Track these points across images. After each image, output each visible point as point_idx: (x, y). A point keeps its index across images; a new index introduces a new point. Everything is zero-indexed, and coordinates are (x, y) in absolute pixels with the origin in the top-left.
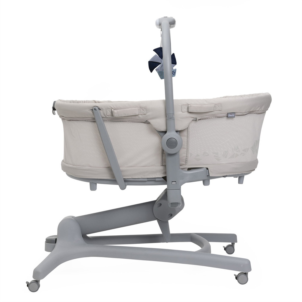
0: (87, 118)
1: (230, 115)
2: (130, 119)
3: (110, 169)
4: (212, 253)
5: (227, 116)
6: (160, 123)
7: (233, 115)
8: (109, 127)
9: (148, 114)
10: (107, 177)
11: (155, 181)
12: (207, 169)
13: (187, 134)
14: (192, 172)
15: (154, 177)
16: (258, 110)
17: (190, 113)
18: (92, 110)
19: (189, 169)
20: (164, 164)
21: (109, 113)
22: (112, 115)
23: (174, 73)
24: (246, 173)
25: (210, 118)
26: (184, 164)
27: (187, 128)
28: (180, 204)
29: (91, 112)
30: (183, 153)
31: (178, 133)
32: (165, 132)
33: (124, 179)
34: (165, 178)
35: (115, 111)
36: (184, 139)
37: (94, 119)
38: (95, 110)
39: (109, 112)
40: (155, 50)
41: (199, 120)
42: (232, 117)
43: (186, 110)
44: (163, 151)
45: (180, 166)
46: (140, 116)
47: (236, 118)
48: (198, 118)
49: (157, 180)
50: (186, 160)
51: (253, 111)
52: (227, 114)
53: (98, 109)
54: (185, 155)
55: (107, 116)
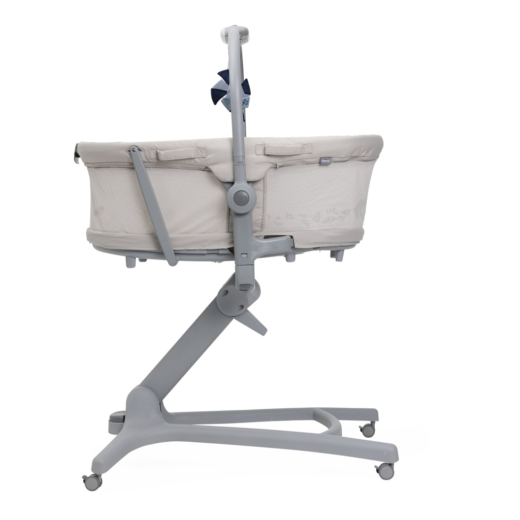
0: (123, 164)
1: (324, 162)
2: (183, 165)
3: (155, 237)
5: (320, 163)
6: (224, 170)
7: (329, 161)
8: (156, 177)
9: (208, 157)
10: (151, 247)
11: (218, 254)
12: (292, 237)
13: (264, 187)
14: (271, 241)
15: (216, 248)
16: (363, 154)
17: (268, 155)
18: (129, 151)
19: (266, 237)
20: (231, 229)
21: (153, 156)
22: (158, 159)
23: (246, 103)
24: (346, 244)
25: (295, 165)
26: (259, 231)
27: (264, 178)
28: (253, 286)
29: (127, 154)
30: (256, 214)
31: (251, 184)
32: (233, 183)
33: (174, 250)
34: (232, 250)
35: (162, 153)
36: (260, 194)
37: (132, 164)
38: (134, 151)
39: (152, 153)
40: (220, 74)
41: (280, 167)
42: (326, 164)
43: (261, 152)
44: (229, 210)
45: (254, 233)
46: (197, 160)
47: (332, 165)
48: (279, 164)
49: (220, 252)
50: (262, 225)
51: (355, 157)
52: (320, 160)
53: (137, 150)
54: (261, 217)
55: (151, 160)
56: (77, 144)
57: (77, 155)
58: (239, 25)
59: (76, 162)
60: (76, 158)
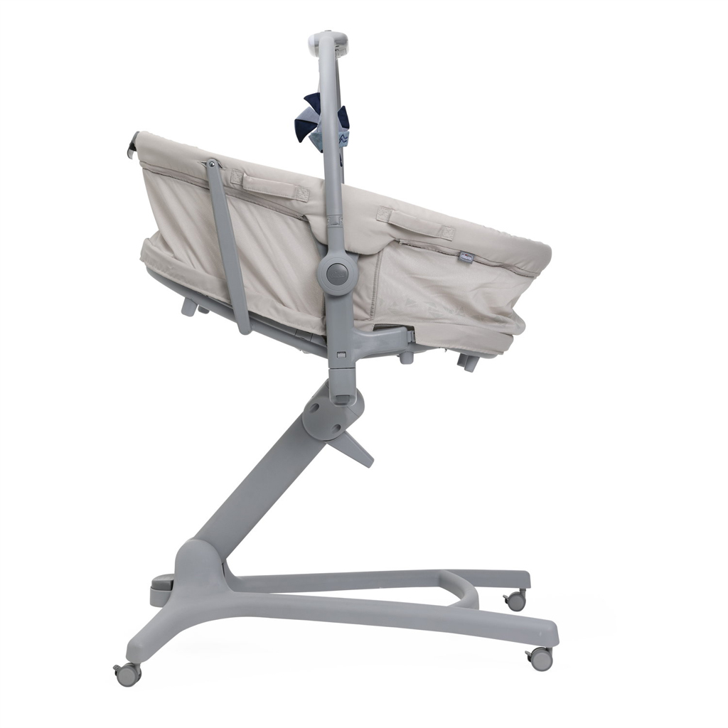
1: (464, 257)
2: (271, 203)
4: (481, 609)
5: (459, 257)
7: (471, 259)
9: (310, 203)
18: (206, 164)
21: (236, 180)
22: (242, 186)
23: (344, 140)
29: (202, 167)
35: (249, 179)
37: (207, 183)
38: (212, 166)
39: (237, 177)
40: (308, 98)
53: (217, 166)
55: (231, 185)
56: (138, 132)
57: (132, 147)
59: (129, 155)
60: (131, 151)
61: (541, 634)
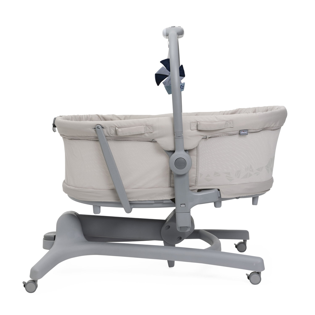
0: (90, 138)
1: (243, 133)
2: (135, 138)
3: (114, 190)
4: (222, 251)
5: (240, 134)
6: (168, 143)
7: (246, 132)
8: (113, 146)
9: (154, 133)
10: (111, 199)
11: (163, 203)
12: (219, 190)
13: (197, 153)
14: (203, 194)
15: (161, 199)
16: (272, 126)
17: (200, 131)
18: (95, 128)
19: (199, 191)
20: (172, 186)
21: (113, 132)
22: (116, 133)
23: (182, 88)
24: (260, 193)
25: (221, 136)
26: (194, 185)
27: (197, 147)
28: (190, 227)
29: (93, 131)
30: (192, 173)
31: (188, 152)
32: (174, 152)
33: (129, 201)
34: (173, 200)
35: (120, 130)
36: (194, 158)
37: (97, 138)
38: (98, 128)
39: (113, 130)
40: (162, 62)
41: (209, 138)
42: (245, 135)
43: (195, 128)
44: (171, 171)
45: (190, 187)
46: (146, 135)
47: (249, 136)
48: (208, 136)
49: (164, 202)
50: (196, 181)
51: (267, 128)
52: (240, 132)
53: (101, 128)
54: (195, 175)
55: (111, 135)
57: (54, 126)
58: (177, 25)
61: (254, 264)
